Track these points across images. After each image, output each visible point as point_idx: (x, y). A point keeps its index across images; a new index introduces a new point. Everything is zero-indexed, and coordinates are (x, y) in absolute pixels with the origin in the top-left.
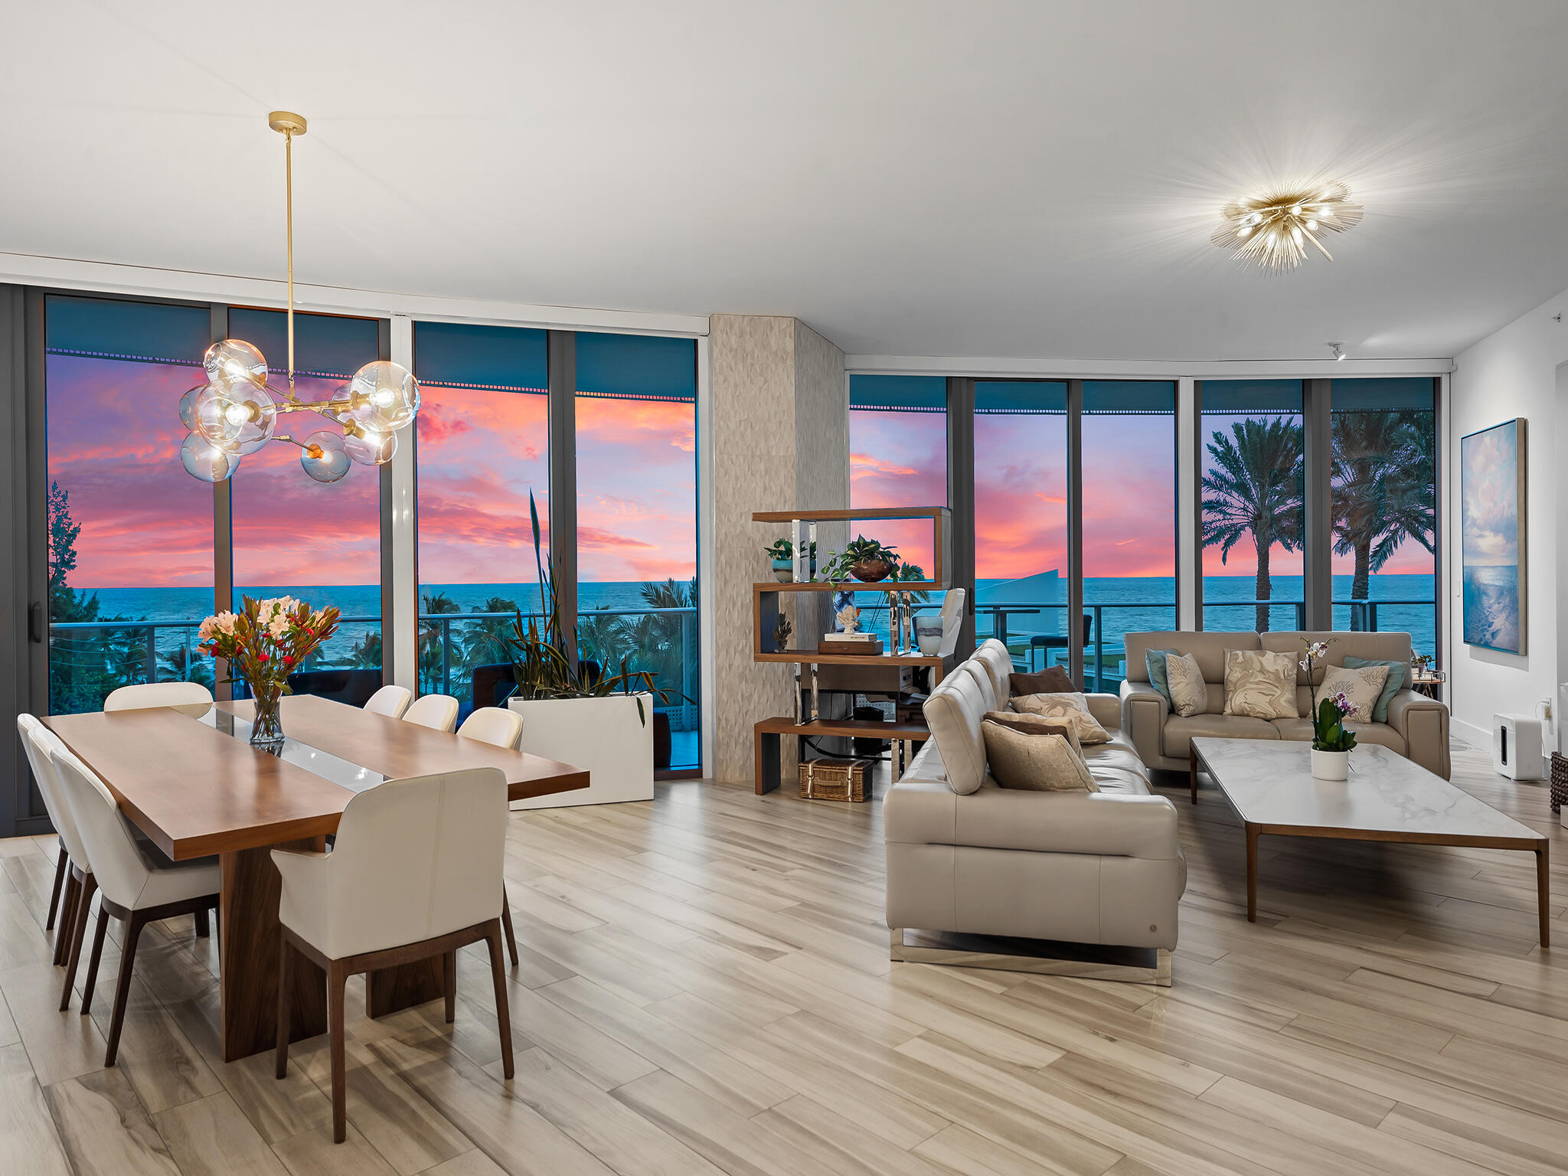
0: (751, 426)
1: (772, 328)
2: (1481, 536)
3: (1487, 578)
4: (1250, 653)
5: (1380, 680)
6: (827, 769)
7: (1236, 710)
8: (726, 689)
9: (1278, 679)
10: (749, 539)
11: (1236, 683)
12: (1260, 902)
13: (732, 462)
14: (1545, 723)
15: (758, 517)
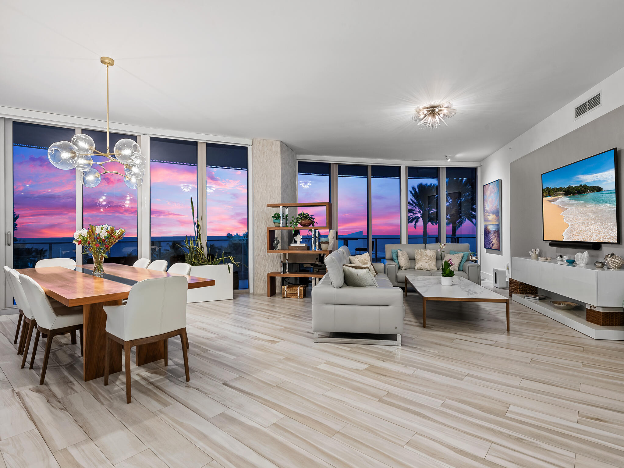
0: (266, 176)
1: (273, 144)
3: (491, 228)
4: (423, 250)
5: (461, 258)
6: (291, 288)
7: (419, 268)
9: (431, 258)
10: (265, 213)
11: (418, 260)
12: (427, 322)
13: (260, 188)
14: (507, 271)
15: (269, 205)
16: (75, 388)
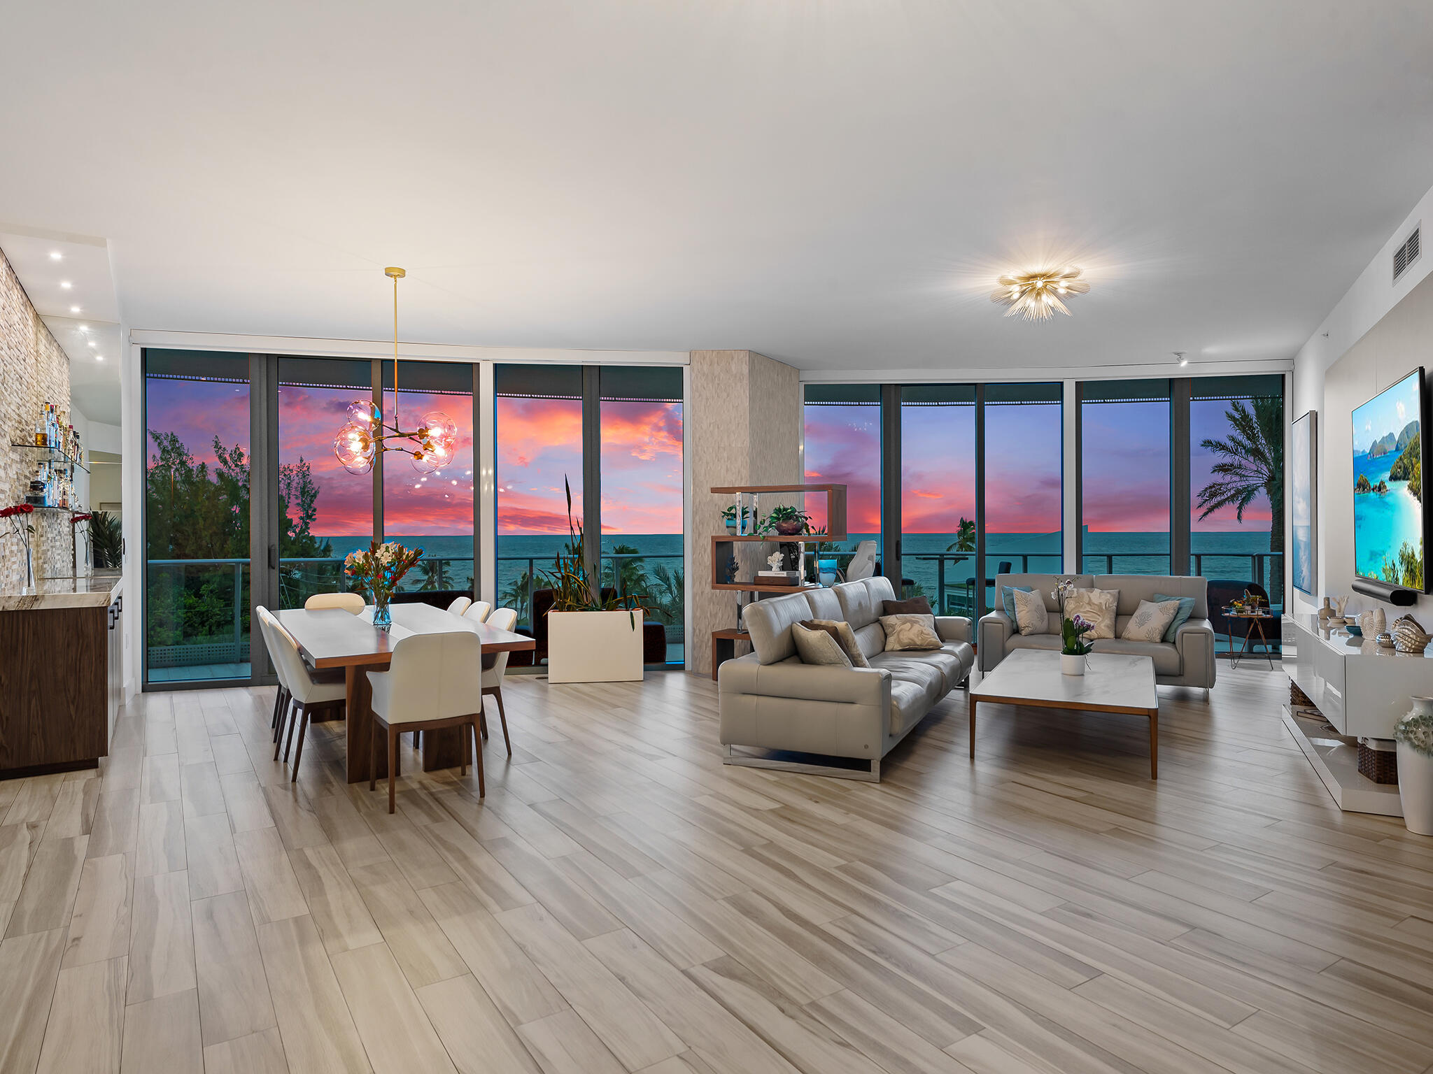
0: (718, 428)
1: (732, 358)
2: (1299, 502)
3: (1301, 535)
4: (1082, 590)
5: (1172, 611)
8: (699, 610)
9: (1101, 609)
10: (716, 505)
11: (1070, 612)
13: (704, 452)
15: (714, 490)
16: (333, 790)
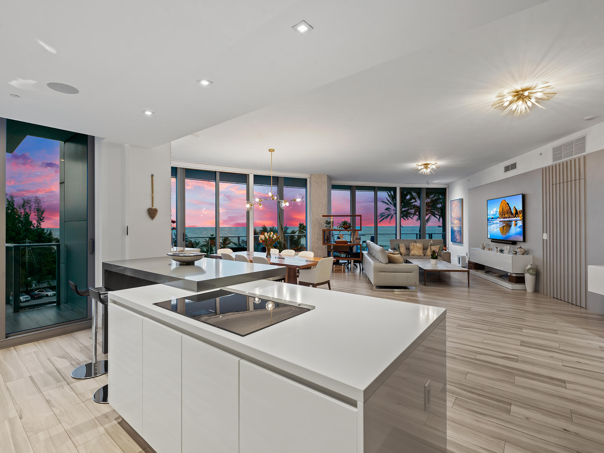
0: (319, 197)
1: (323, 177)
2: (454, 220)
3: (456, 229)
4: (414, 244)
5: (438, 248)
6: (338, 266)
7: (412, 254)
9: (420, 248)
10: (318, 220)
11: (412, 249)
12: (426, 284)
13: (315, 204)
14: (466, 256)
15: (324, 216)
